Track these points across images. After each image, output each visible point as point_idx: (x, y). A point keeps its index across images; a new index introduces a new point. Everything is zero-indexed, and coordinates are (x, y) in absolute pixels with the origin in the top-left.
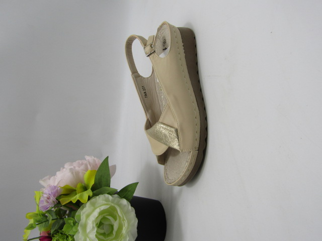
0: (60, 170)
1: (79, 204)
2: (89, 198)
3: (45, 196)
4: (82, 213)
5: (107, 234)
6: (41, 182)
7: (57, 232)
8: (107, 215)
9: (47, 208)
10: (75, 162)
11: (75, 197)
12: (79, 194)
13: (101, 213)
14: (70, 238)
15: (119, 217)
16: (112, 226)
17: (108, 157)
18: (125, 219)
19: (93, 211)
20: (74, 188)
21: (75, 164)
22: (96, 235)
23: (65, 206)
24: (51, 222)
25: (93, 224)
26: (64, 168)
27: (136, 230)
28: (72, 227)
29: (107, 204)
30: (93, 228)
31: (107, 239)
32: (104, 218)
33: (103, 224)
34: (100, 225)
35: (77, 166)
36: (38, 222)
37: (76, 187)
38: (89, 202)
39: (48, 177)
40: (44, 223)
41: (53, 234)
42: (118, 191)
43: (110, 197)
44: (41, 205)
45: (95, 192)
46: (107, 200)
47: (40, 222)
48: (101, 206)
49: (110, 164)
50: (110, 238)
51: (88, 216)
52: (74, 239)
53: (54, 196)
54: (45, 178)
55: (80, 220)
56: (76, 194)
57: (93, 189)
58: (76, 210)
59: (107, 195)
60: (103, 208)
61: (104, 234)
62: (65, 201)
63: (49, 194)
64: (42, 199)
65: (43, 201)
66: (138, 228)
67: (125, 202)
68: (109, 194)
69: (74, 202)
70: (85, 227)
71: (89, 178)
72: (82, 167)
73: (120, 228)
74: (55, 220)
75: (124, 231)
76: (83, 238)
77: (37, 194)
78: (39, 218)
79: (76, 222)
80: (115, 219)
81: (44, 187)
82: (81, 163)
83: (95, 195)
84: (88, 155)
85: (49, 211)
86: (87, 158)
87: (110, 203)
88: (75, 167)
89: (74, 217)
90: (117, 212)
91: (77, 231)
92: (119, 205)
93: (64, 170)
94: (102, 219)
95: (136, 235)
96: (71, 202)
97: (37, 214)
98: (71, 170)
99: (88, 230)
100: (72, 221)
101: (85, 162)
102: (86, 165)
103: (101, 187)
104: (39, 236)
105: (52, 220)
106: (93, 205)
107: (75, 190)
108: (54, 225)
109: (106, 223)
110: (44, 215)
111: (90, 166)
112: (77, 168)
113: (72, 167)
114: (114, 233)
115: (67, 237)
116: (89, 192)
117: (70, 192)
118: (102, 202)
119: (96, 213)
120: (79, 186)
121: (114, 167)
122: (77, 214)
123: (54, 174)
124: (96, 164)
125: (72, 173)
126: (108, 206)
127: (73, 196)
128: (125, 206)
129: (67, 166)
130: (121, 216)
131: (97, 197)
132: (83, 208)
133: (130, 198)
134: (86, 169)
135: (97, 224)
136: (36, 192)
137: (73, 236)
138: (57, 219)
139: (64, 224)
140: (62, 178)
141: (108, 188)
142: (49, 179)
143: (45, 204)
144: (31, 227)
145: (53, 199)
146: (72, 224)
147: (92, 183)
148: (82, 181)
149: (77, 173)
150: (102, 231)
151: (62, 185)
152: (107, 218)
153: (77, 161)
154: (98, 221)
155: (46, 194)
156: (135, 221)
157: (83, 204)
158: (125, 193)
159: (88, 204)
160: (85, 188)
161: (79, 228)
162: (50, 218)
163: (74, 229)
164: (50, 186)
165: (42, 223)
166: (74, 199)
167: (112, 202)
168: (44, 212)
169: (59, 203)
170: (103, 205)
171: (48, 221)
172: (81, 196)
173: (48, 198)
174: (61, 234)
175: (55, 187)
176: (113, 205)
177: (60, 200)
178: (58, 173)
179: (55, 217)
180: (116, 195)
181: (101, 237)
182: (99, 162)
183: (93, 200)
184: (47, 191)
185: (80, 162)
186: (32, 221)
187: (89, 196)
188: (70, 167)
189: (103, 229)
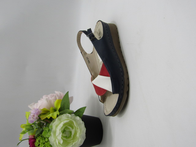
0: (40, 100)
1: (51, 119)
2: (57, 116)
3: (32, 114)
4: (53, 125)
5: (68, 136)
6: (29, 106)
7: (39, 135)
8: (68, 126)
9: (33, 122)
10: (49, 94)
11: (49, 115)
12: (52, 114)
13: (64, 125)
14: (46, 139)
15: (75, 127)
16: (71, 132)
17: (68, 92)
18: (78, 128)
19: (60, 123)
20: (49, 110)
21: (49, 96)
22: (61, 137)
23: (43, 120)
24: (35, 130)
25: (60, 131)
26: (42, 98)
27: (85, 135)
28: (48, 133)
29: (68, 120)
30: (60, 133)
31: (68, 139)
32: (66, 128)
33: (65, 131)
34: (64, 131)
35: (50, 97)
36: (28, 129)
37: (50, 109)
38: (57, 118)
39: (33, 103)
40: (31, 130)
41: (36, 137)
42: (75, 112)
43: (70, 115)
44: (29, 120)
45: (61, 112)
46: (68, 117)
47: (29, 130)
48: (64, 120)
49: (70, 96)
50: (70, 139)
51: (57, 126)
52: (49, 140)
53: (37, 114)
54: (31, 104)
55: (52, 128)
56: (50, 114)
57: (60, 110)
58: (49, 123)
59: (68, 114)
60: (65, 121)
61: (66, 137)
62: (43, 117)
63: (34, 113)
64: (30, 116)
65: (30, 117)
66: (86, 133)
67: (78, 118)
68: (69, 113)
69: (49, 118)
70: (55, 133)
71: (57, 104)
72: (53, 98)
73: (76, 133)
74: (37, 129)
75: (78, 135)
76: (54, 139)
77: (27, 114)
78: (28, 127)
79: (50, 130)
80: (73, 128)
81: (31, 110)
82: (52, 95)
83: (61, 114)
84: (56, 91)
85: (34, 124)
86: (56, 92)
87: (70, 119)
88: (49, 98)
89: (48, 127)
90: (74, 124)
91: (50, 135)
92: (75, 120)
93: (43, 99)
94: (65, 128)
95: (85, 138)
96: (47, 118)
97: (27, 125)
98: (47, 99)
99: (57, 135)
100: (47, 129)
101: (55, 95)
102: (56, 97)
103: (64, 109)
104: (28, 138)
105: (36, 128)
106: (60, 120)
107: (49, 111)
108: (37, 131)
109: (67, 130)
110: (31, 126)
111: (58, 97)
112: (50, 98)
113: (47, 98)
114: (72, 136)
115: (45, 138)
116: (57, 113)
117: (46, 112)
118: (65, 118)
119: (61, 125)
120: (51, 109)
121: (72, 98)
122: (50, 125)
123: (37, 102)
124: (61, 96)
125: (47, 101)
126: (69, 121)
127: (48, 115)
128: (78, 120)
129: (45, 97)
130: (76, 127)
131: (62, 115)
132: (54, 121)
133: (81, 116)
134: (56, 99)
135: (62, 131)
136: (26, 112)
137: (48, 138)
138: (39, 128)
139: (43, 131)
140: (41, 104)
141: (68, 110)
142: (34, 105)
143: (32, 119)
144: (24, 132)
145: (36, 116)
146: (48, 131)
147: (59, 107)
148: (53, 106)
149: (50, 101)
150: (65, 135)
151: (42, 108)
152: (68, 128)
154: (63, 129)
155: (32, 113)
156: (84, 130)
157: (54, 119)
158: (78, 113)
159: (57, 119)
160: (55, 110)
161: (52, 133)
162: (35, 127)
163: (49, 134)
164: (34, 109)
165: (30, 130)
166: (49, 116)
167: (71, 118)
168: (31, 124)
169: (40, 118)
170: (65, 120)
171: (34, 129)
172: (53, 115)
173: (34, 116)
174: (41, 136)
175: (37, 109)
176: (71, 120)
177: (41, 117)
178: (39, 101)
179: (38, 127)
180: (73, 114)
181: (65, 138)
182: (63, 94)
183: (59, 117)
184: (33, 112)
186: (24, 129)
187: (57, 115)
188: (46, 98)
189: (66, 134)
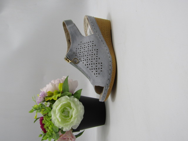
0: (48, 84)
1: (53, 101)
2: (58, 98)
3: (40, 96)
4: (54, 106)
5: (66, 116)
8: (67, 106)
10: (56, 79)
11: (52, 98)
12: (55, 96)
13: (63, 105)
16: (69, 112)
17: (68, 76)
19: (60, 104)
20: (53, 93)
31: (66, 118)
32: (65, 108)
34: (63, 111)
36: (35, 109)
38: (58, 100)
45: (62, 94)
46: (67, 99)
48: (63, 102)
50: (68, 118)
51: (57, 107)
52: (51, 118)
53: (43, 97)
56: (53, 96)
59: (66, 96)
62: (47, 99)
67: (76, 99)
70: (55, 112)
71: (60, 87)
72: (58, 82)
80: (71, 109)
83: (62, 96)
85: (42, 104)
86: (63, 77)
88: (55, 82)
91: (52, 114)
92: (73, 102)
93: (50, 83)
98: (52, 84)
102: (60, 81)
103: (66, 91)
105: (42, 108)
106: (60, 101)
109: (66, 110)
114: (70, 117)
117: (51, 95)
118: (64, 100)
119: (60, 106)
120: (55, 91)
123: (46, 86)
126: (66, 102)
128: (76, 102)
135: (61, 111)
137: (51, 116)
140: (48, 88)
141: (68, 92)
142: (44, 88)
145: (42, 99)
147: (62, 90)
149: (55, 85)
150: (64, 115)
151: (49, 92)
153: (57, 79)
154: (62, 108)
157: (55, 101)
158: (77, 95)
160: (59, 93)
164: (43, 91)
176: (69, 101)
180: (72, 96)
181: (63, 118)
183: (60, 99)
184: (40, 94)
185: (59, 79)
189: (65, 113)
